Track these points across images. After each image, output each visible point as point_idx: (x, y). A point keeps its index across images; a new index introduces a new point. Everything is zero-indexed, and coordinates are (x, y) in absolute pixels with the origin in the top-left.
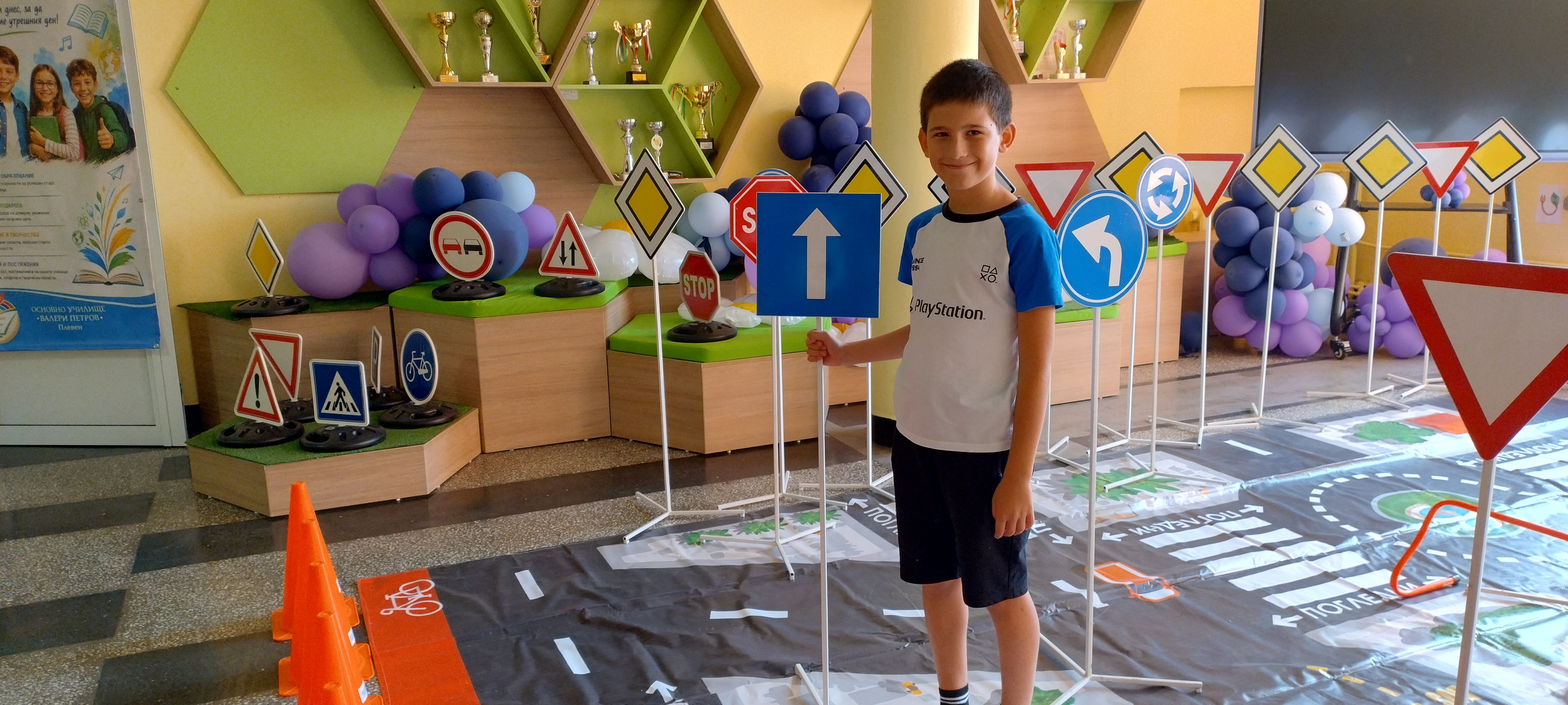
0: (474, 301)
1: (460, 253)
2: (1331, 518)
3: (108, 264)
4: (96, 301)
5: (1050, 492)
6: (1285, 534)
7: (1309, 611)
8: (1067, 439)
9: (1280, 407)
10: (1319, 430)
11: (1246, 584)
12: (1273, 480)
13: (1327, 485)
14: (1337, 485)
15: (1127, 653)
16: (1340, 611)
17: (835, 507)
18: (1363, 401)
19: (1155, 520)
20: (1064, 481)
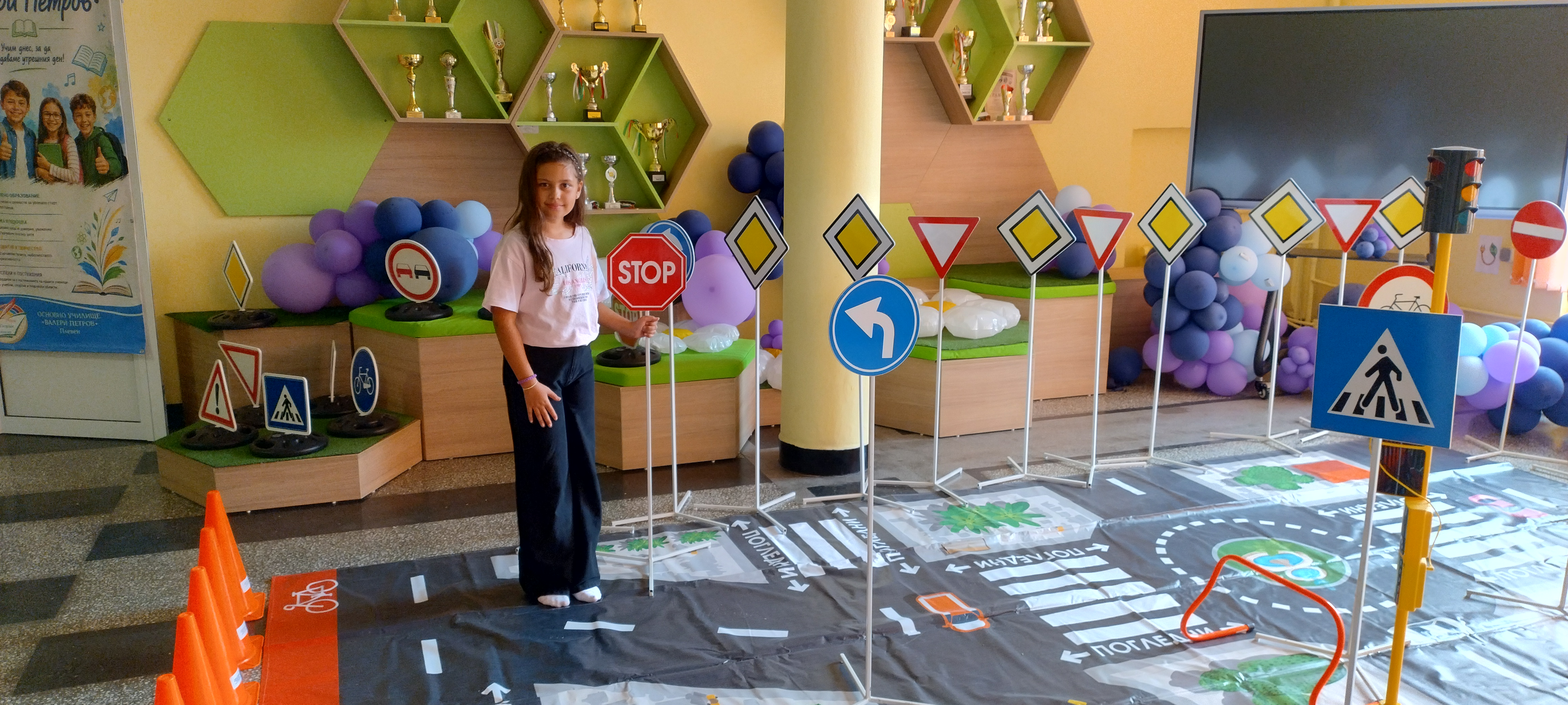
0: (419, 323)
1: (411, 277)
2: (1167, 561)
3: (102, 277)
4: (91, 309)
5: (921, 522)
6: (1118, 573)
7: (1101, 650)
8: (960, 470)
9: (1178, 446)
10: (1202, 472)
11: (1054, 620)
12: (1131, 520)
13: (1180, 528)
14: (1191, 529)
15: (915, 678)
16: (1129, 650)
17: (719, 528)
18: (1263, 444)
19: (1004, 554)
20: (939, 512)
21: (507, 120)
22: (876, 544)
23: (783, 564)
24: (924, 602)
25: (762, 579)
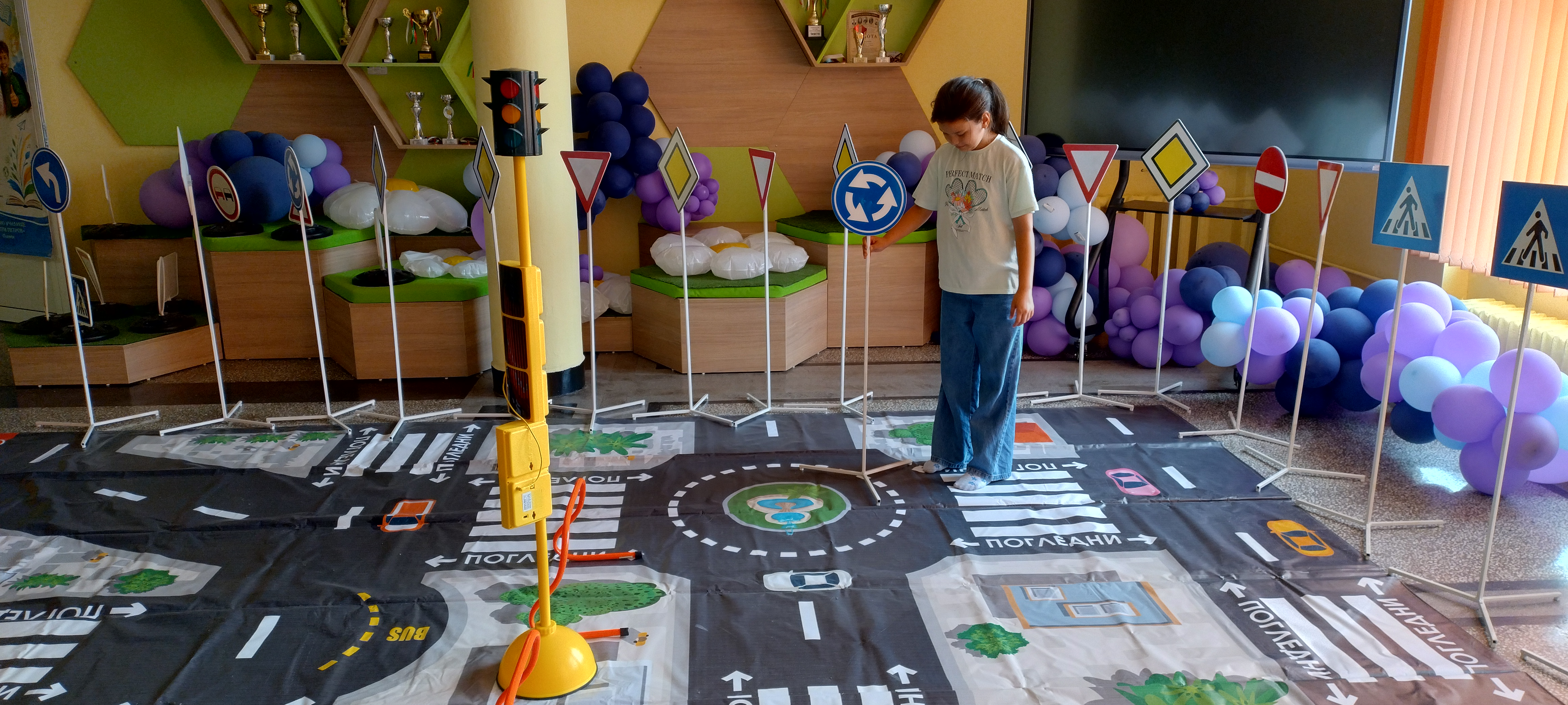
1: (223, 199)
2: (680, 494)
3: (23, 192)
4: (20, 219)
17: (345, 431)
21: (339, 62)
22: (449, 456)
23: (338, 464)
24: (400, 505)
25: (305, 475)
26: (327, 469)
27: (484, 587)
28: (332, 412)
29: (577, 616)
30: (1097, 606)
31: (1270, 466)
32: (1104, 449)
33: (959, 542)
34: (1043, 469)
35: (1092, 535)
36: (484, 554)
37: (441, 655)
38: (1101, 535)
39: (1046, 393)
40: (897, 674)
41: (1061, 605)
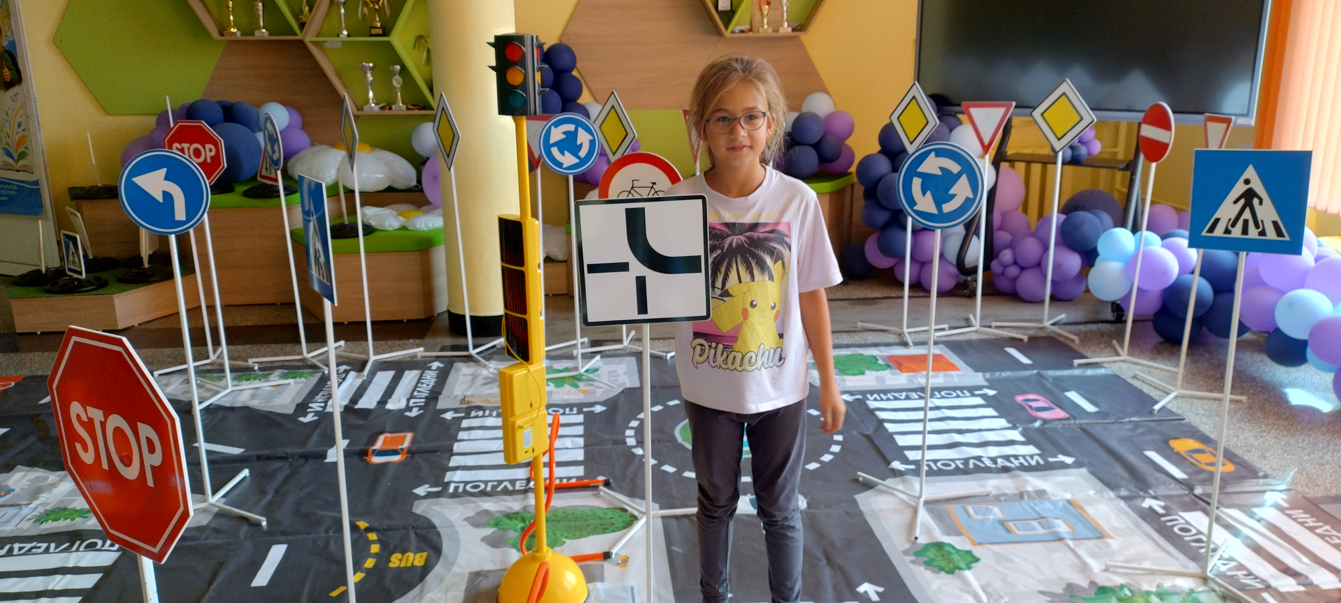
3: (16, 159)
4: (13, 182)
11: (457, 461)
17: (322, 370)
21: (299, 37)
22: (419, 392)
23: (320, 400)
24: (381, 438)
25: (290, 410)
26: (310, 405)
27: (471, 514)
28: (308, 352)
29: (561, 540)
30: (1034, 523)
31: (1160, 390)
32: (1009, 377)
33: (896, 465)
34: (958, 396)
35: (1016, 457)
36: (466, 483)
37: (442, 580)
38: (1024, 457)
39: (946, 326)
40: (866, 592)
41: (1002, 523)
